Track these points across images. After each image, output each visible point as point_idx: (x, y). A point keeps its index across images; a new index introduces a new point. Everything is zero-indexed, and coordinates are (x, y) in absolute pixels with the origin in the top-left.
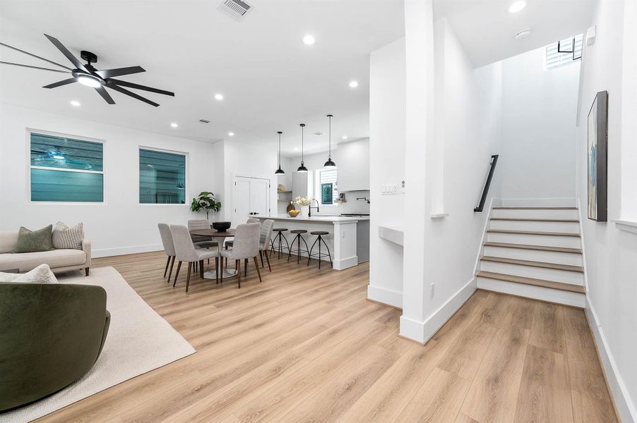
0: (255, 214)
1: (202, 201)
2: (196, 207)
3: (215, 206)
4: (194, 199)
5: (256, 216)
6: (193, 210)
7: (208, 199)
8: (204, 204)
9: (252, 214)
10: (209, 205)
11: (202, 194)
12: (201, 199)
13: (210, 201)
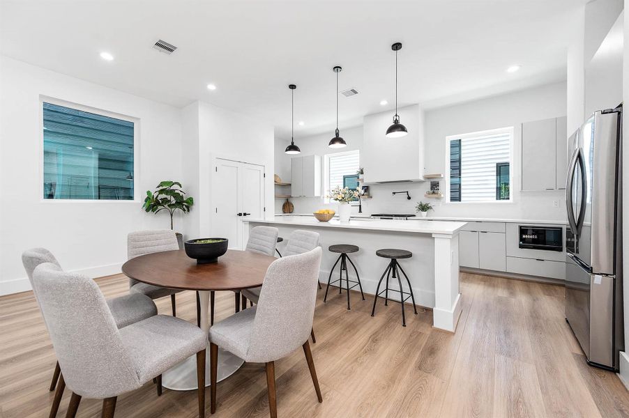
0: (245, 214)
1: (163, 196)
2: (153, 205)
3: (183, 204)
4: (149, 193)
5: (247, 218)
6: (147, 210)
7: (172, 192)
8: (165, 201)
9: (240, 215)
10: (174, 202)
11: (162, 184)
12: (161, 192)
13: (176, 196)
